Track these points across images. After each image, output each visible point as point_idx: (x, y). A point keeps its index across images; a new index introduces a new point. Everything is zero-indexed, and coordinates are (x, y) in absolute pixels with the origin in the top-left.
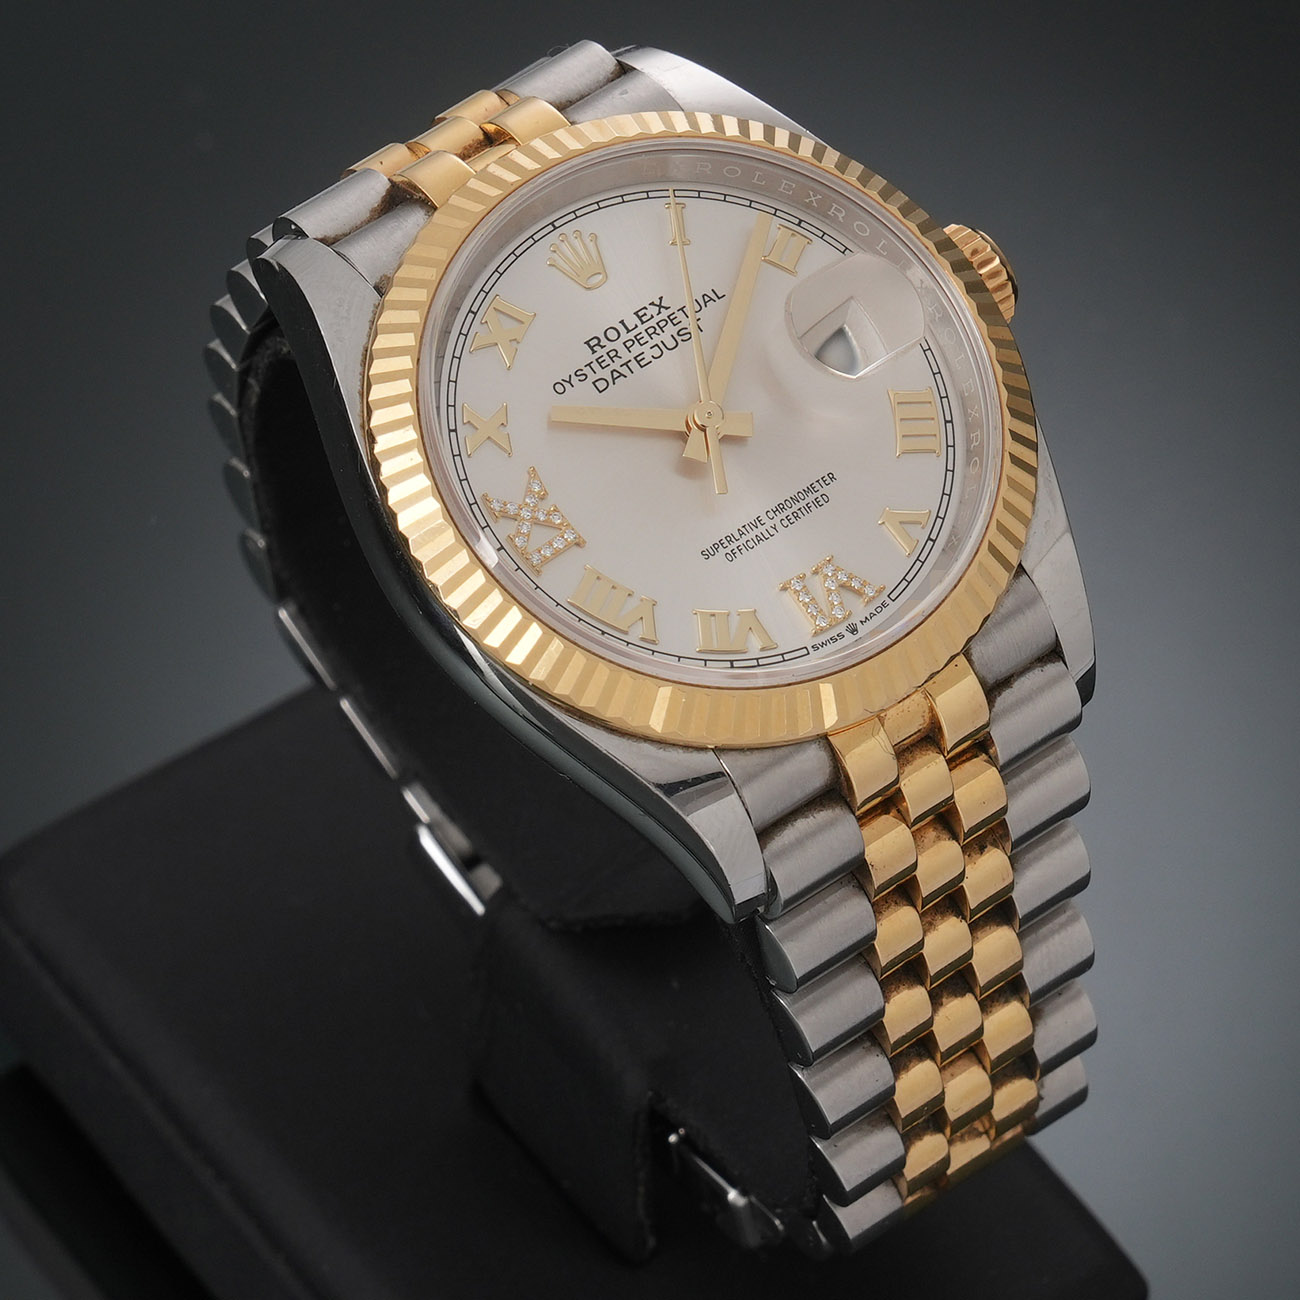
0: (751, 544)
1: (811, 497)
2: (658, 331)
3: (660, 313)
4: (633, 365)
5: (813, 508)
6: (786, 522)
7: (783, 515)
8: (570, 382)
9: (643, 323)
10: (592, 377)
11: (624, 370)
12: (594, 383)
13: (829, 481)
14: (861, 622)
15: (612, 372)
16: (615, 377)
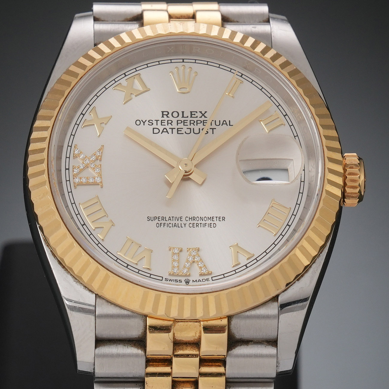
0: (170, 225)
1: (209, 222)
2: (195, 124)
3: (201, 117)
4: (175, 131)
5: (207, 226)
6: (191, 225)
7: (192, 222)
8: (144, 123)
9: (191, 117)
10: (155, 126)
11: (170, 131)
12: (154, 129)
13: (221, 220)
14: (193, 281)
15: (164, 129)
16: (164, 131)
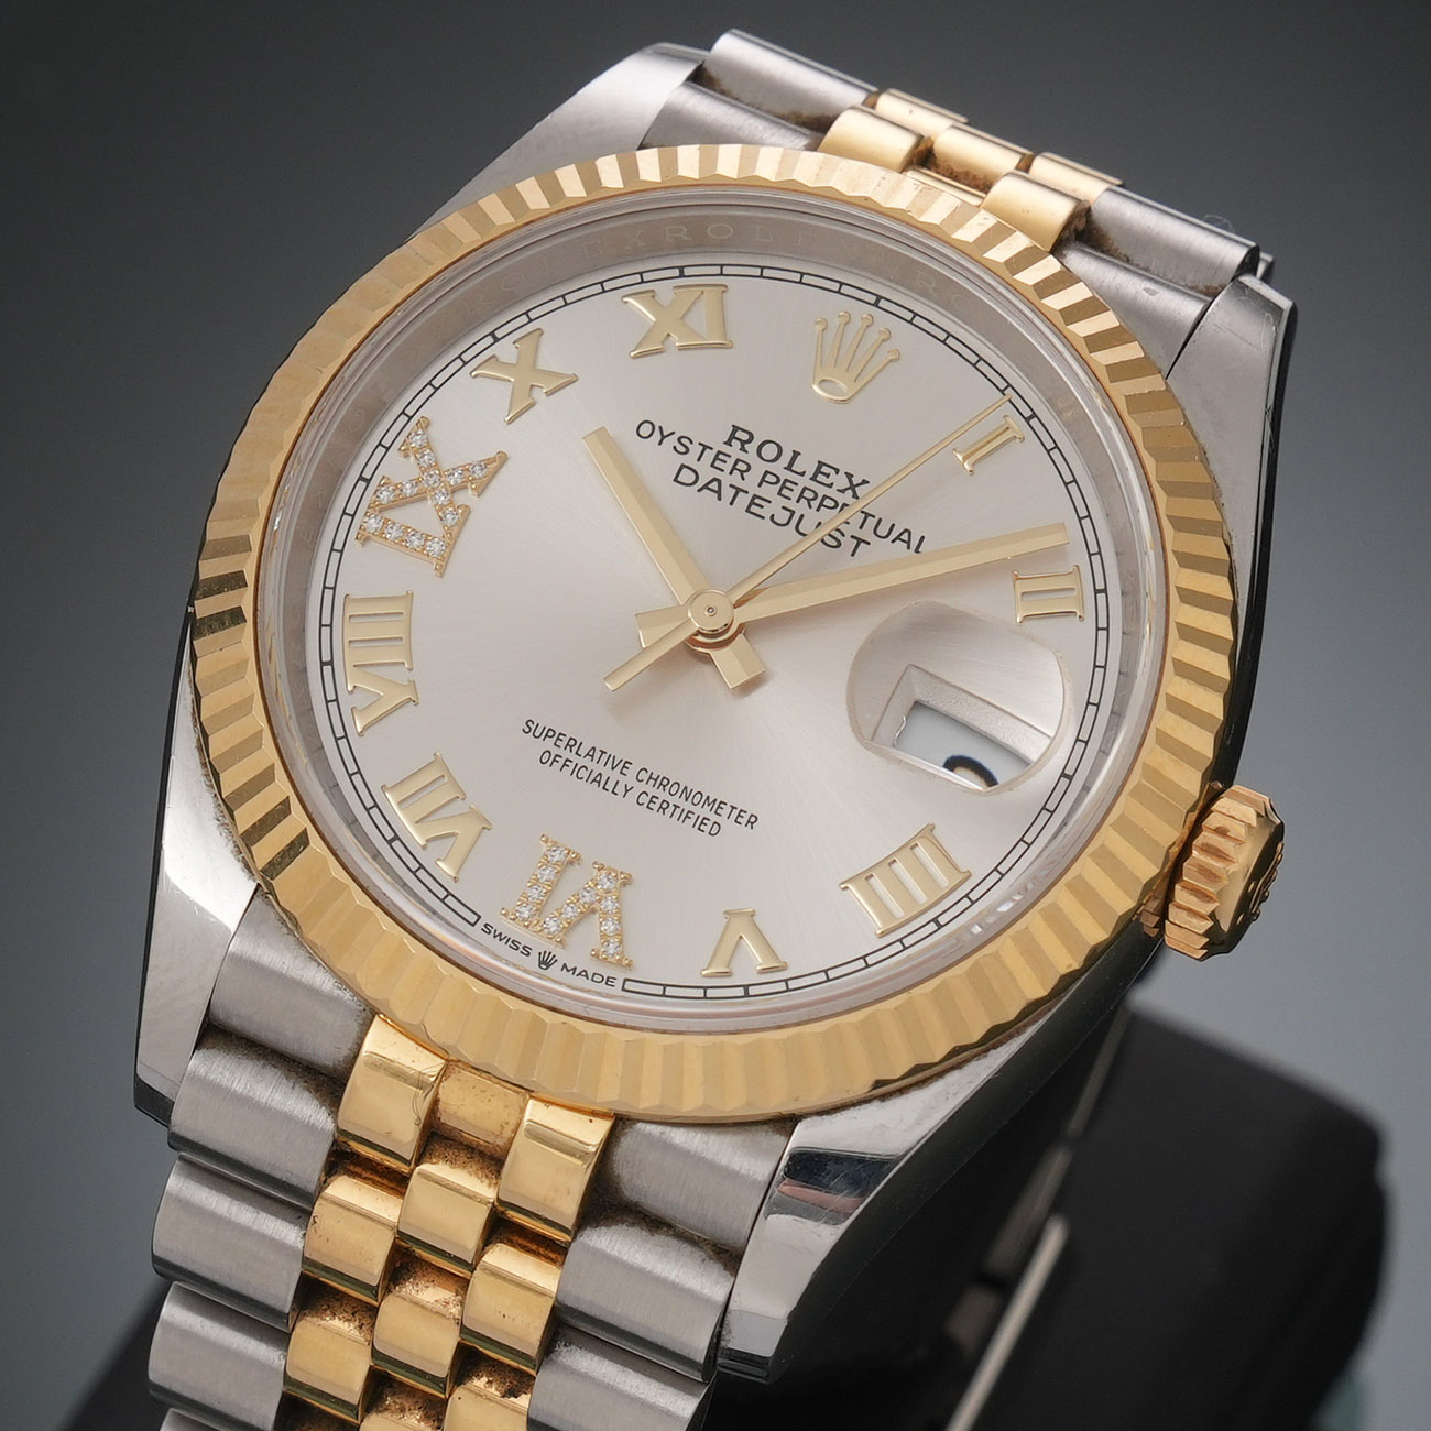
0: (583, 773)
1: (705, 812)
2: (815, 504)
3: (843, 491)
4: (743, 500)
5: (690, 822)
6: (645, 799)
7: (652, 791)
8: (663, 437)
9: (814, 478)
10: (690, 460)
11: (728, 493)
12: (683, 466)
13: (744, 821)
14: (565, 966)
15: (714, 480)
16: (710, 486)
